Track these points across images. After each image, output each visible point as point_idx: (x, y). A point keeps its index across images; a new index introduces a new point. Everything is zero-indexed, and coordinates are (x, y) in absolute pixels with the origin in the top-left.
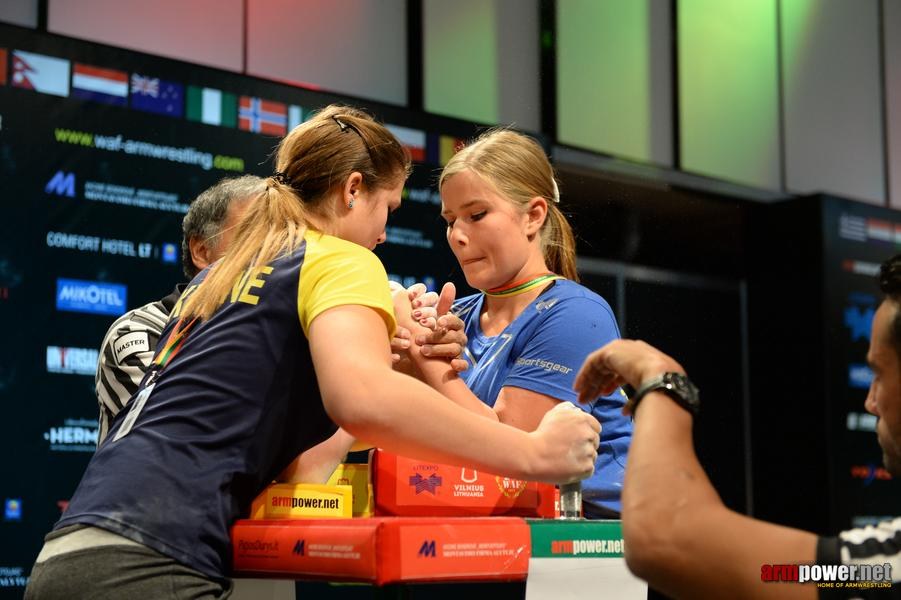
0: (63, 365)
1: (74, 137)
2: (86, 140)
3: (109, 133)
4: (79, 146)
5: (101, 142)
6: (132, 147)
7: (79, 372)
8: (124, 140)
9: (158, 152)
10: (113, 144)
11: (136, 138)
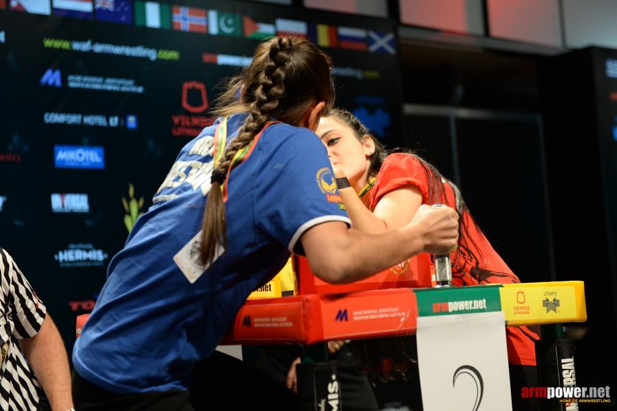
0: (63, 206)
1: (57, 44)
2: (66, 45)
3: (82, 39)
4: (61, 50)
5: (77, 46)
6: (99, 48)
7: (75, 211)
8: (93, 43)
9: (117, 50)
10: (85, 46)
11: (102, 41)
